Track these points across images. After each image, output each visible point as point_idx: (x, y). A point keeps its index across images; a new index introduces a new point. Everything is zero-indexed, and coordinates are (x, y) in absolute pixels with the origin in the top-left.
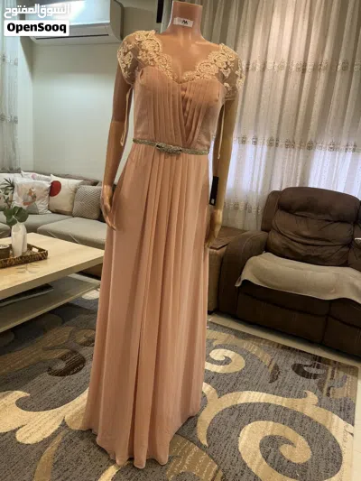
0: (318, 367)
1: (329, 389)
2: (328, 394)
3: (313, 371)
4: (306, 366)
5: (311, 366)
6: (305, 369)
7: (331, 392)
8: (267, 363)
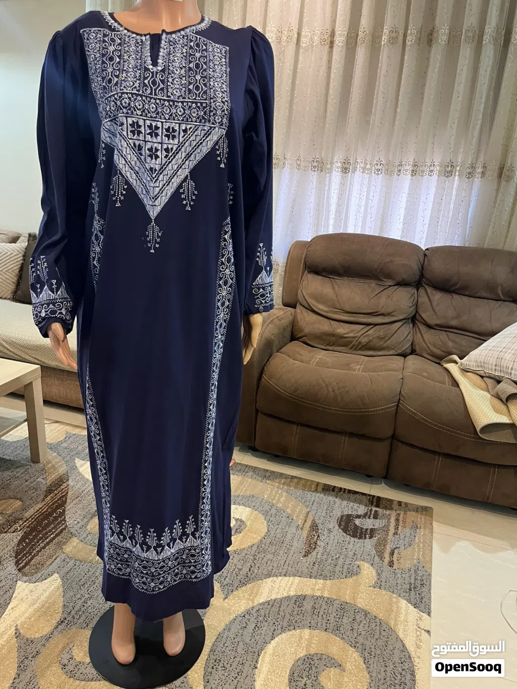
0: (376, 516)
1: (392, 553)
2: (391, 564)
3: (368, 524)
4: (358, 517)
5: (365, 516)
6: (357, 522)
7: (395, 559)
8: (300, 522)
